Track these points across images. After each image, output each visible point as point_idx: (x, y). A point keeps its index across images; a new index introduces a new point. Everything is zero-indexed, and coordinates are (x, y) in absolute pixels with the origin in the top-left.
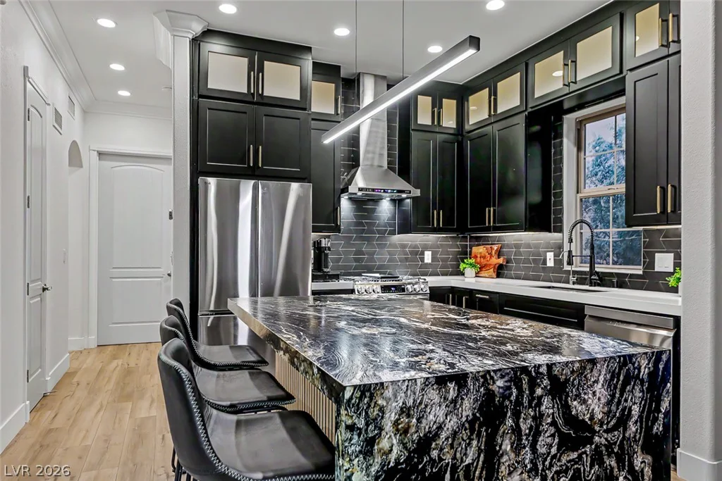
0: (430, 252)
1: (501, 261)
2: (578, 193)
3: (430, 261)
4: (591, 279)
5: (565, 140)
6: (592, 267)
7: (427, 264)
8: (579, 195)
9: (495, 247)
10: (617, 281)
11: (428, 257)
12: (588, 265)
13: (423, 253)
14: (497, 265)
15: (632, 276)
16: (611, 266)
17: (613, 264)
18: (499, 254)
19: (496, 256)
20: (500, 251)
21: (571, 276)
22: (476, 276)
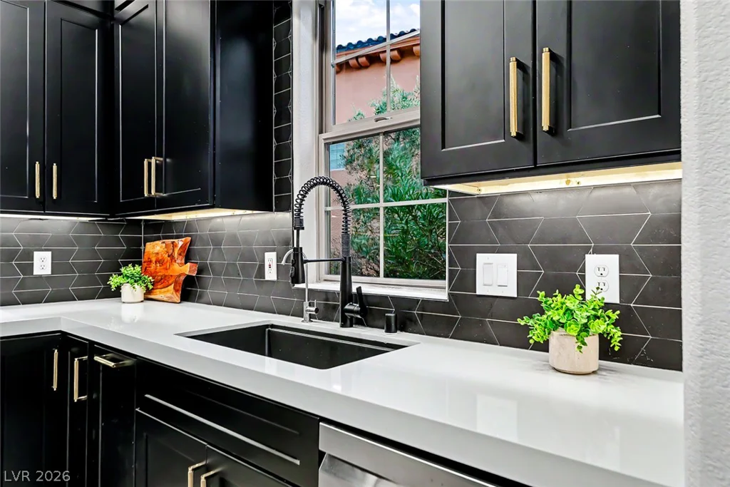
0: (49, 254)
1: (188, 269)
2: (321, 132)
3: (48, 271)
4: (344, 311)
5: (295, 21)
6: (346, 284)
7: (40, 277)
8: (324, 136)
9: (180, 243)
10: (396, 317)
11: (42, 263)
12: (339, 277)
13: (30, 257)
14: (182, 278)
15: (426, 304)
16: (382, 279)
17: (386, 276)
18: (188, 256)
19: (181, 260)
20: (189, 250)
21: (306, 303)
22: (147, 299)
